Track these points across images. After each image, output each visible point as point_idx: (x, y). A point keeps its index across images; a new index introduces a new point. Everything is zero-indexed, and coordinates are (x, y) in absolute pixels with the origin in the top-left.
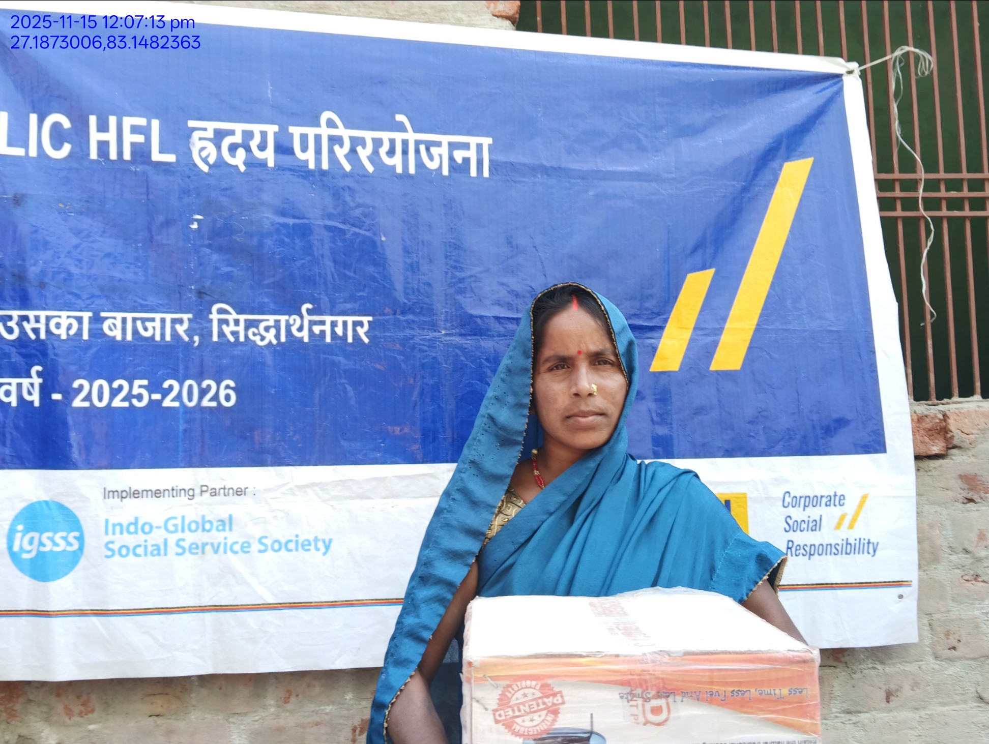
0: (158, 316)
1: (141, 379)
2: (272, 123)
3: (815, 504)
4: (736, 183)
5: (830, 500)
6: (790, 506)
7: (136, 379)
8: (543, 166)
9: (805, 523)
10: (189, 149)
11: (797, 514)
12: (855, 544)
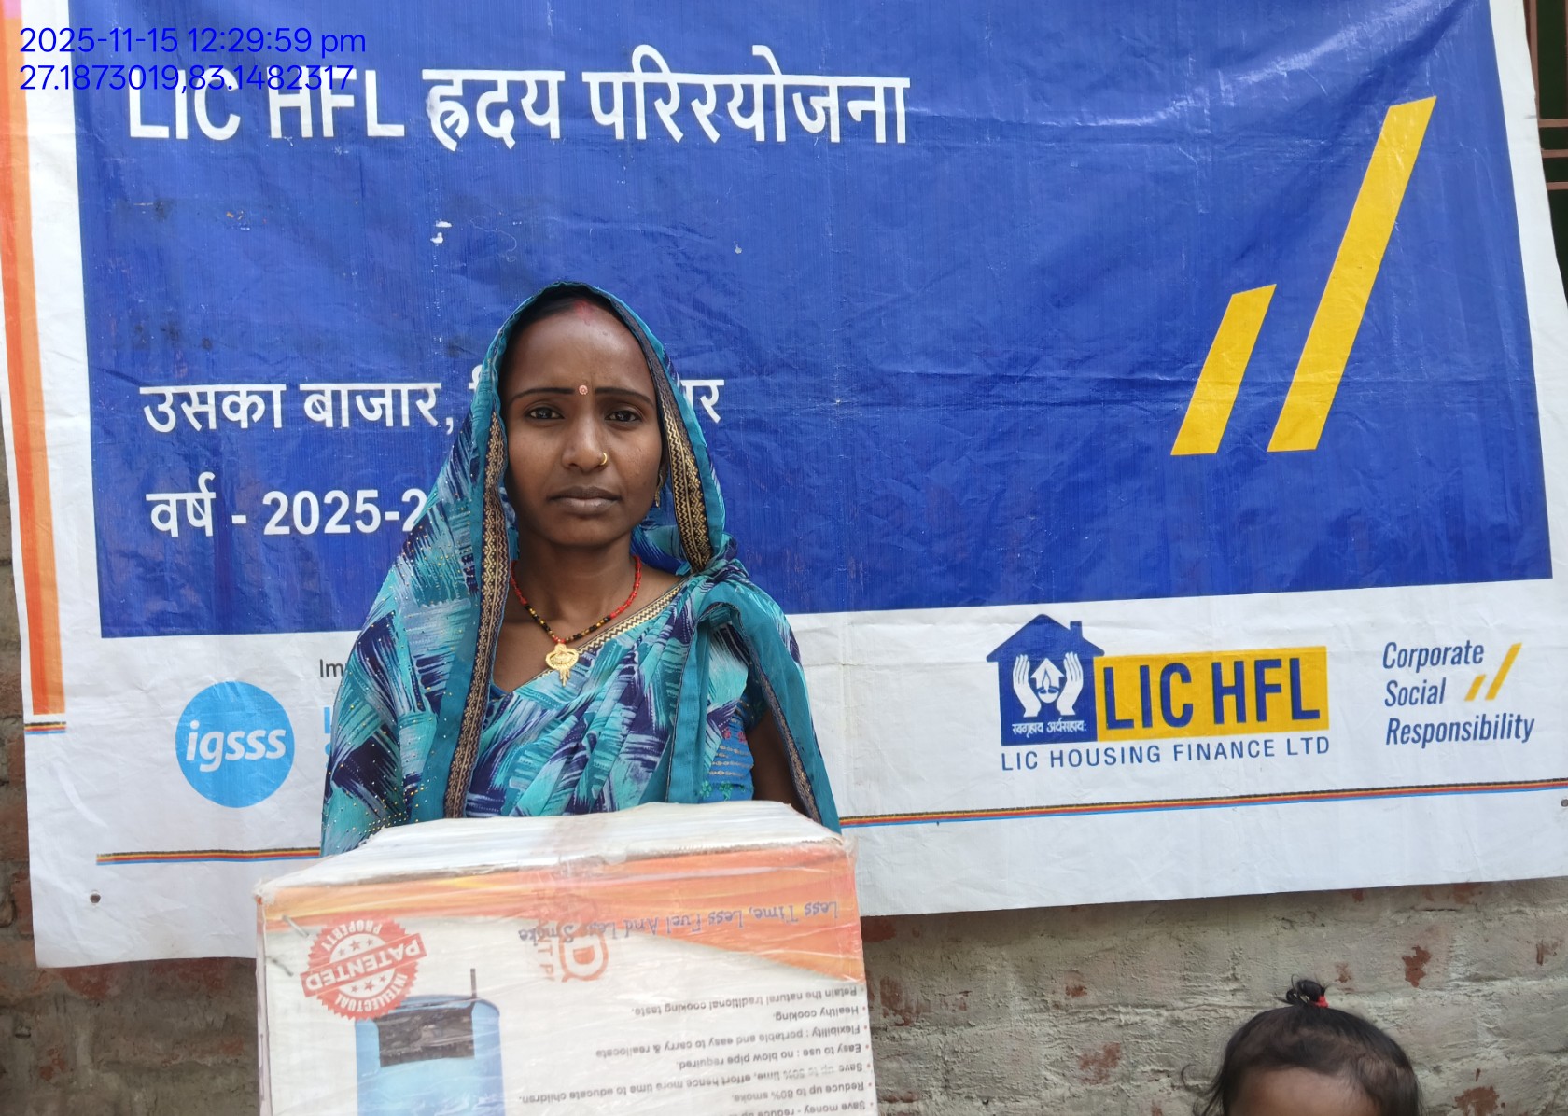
0: (388, 388)
1: (368, 487)
2: (556, 67)
3: (1435, 661)
4: (1310, 141)
5: (1460, 655)
6: (1396, 665)
7: (360, 489)
8: (994, 121)
9: (1418, 691)
10: (426, 115)
11: (1407, 677)
12: (1497, 723)
